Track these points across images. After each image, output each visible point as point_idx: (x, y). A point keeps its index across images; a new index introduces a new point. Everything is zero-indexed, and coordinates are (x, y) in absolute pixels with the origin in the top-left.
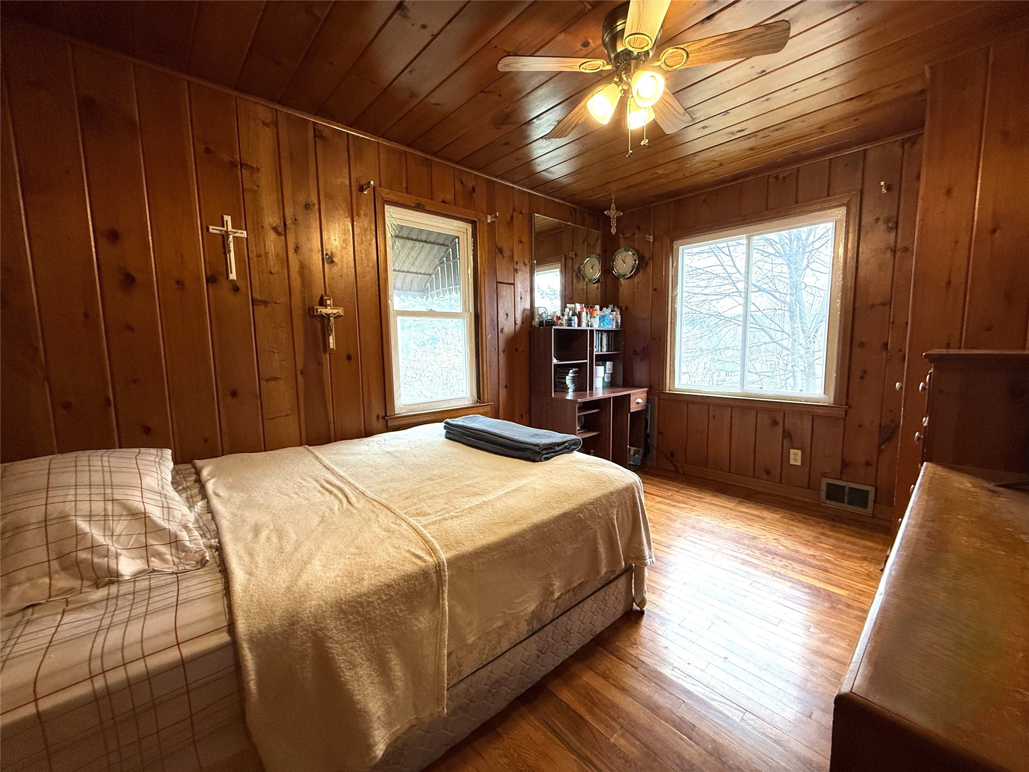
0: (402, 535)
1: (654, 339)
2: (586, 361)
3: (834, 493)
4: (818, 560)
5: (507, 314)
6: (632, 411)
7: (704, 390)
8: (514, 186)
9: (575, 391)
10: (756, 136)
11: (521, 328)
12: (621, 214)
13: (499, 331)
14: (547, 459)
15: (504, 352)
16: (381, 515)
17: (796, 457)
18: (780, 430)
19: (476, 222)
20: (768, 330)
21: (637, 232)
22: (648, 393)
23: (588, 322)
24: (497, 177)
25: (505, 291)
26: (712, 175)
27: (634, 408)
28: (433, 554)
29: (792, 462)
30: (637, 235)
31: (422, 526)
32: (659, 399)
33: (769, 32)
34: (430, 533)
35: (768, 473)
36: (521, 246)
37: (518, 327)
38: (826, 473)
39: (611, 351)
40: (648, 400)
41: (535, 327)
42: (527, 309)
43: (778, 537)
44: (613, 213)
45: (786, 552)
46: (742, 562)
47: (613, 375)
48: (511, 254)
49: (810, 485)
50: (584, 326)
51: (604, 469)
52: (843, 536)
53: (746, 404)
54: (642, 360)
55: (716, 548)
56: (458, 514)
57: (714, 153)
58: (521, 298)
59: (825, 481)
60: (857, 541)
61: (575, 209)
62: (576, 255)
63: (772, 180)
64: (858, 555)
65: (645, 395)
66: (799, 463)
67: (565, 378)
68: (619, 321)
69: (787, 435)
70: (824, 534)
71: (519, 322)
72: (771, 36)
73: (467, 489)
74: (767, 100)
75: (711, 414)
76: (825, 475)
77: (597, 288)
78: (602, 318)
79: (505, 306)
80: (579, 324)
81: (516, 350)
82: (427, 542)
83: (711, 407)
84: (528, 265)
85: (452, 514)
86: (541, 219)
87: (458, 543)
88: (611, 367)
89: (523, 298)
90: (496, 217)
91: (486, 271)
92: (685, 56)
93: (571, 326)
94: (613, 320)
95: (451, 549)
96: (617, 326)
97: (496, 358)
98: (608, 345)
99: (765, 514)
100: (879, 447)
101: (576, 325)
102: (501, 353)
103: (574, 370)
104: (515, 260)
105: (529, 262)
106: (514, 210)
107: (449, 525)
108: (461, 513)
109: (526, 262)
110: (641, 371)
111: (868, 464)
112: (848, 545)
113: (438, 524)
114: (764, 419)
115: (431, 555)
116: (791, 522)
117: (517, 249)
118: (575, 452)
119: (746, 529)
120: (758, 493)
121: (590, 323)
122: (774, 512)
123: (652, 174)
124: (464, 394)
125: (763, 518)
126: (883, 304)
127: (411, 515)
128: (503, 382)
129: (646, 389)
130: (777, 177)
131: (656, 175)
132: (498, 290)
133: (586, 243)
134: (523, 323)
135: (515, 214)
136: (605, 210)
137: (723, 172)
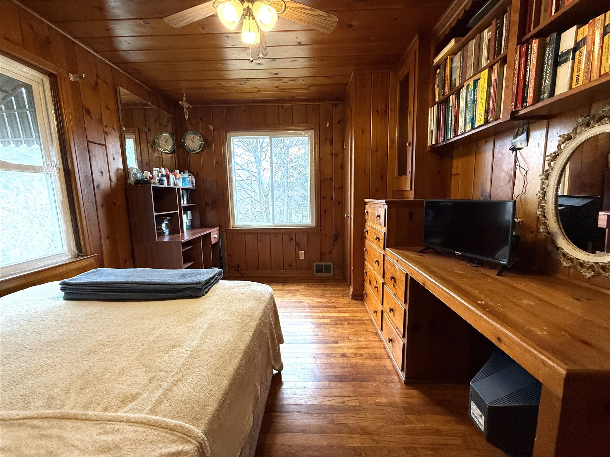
0: (134, 442)
1: (220, 195)
2: (177, 211)
3: (319, 269)
4: (330, 303)
5: (101, 172)
6: (212, 243)
7: (253, 225)
8: (96, 54)
9: (170, 234)
10: (282, 80)
11: (117, 185)
12: (191, 106)
13: (95, 187)
14: (206, 292)
15: (102, 206)
16: (65, 434)
17: (302, 255)
18: (293, 242)
19: (56, 76)
20: (247, 190)
21: (200, 122)
22: (219, 230)
23: (175, 182)
24: (75, 38)
25: (97, 151)
26: (252, 96)
27: (213, 241)
28: (189, 439)
29: (300, 258)
30: (200, 124)
31: (148, 413)
32: (227, 233)
33: (328, 19)
34: (165, 416)
35: (290, 266)
36: (108, 112)
37: (113, 184)
38: (315, 260)
39: (190, 204)
40: (220, 235)
41: (131, 184)
42: (120, 169)
43: (310, 298)
44: (184, 103)
45: (317, 304)
46: (304, 317)
47: (192, 221)
48: (100, 117)
49: (310, 268)
50: (172, 185)
51: (253, 288)
52: (330, 288)
53: (277, 231)
54: (212, 209)
55: (289, 314)
56: (178, 377)
57: (258, 82)
58: (114, 159)
59: (315, 264)
60: (335, 288)
61: (151, 93)
62: (149, 130)
63: (280, 108)
64: (340, 295)
65: (218, 232)
66: (304, 258)
67: (161, 225)
68: (194, 183)
69: (297, 244)
70: (324, 290)
71: (114, 179)
72: (328, 21)
73: (156, 346)
74: (294, 61)
75: (259, 239)
76: (315, 261)
77: (172, 157)
78: (184, 179)
79: (99, 164)
80: (168, 183)
81: (114, 204)
82: (172, 429)
83: (258, 235)
84: (117, 130)
85: (170, 380)
86: (125, 94)
87: (203, 407)
88: (191, 215)
89: (115, 159)
90: (81, 77)
91: (75, 129)
92: (284, 8)
93: (163, 184)
94: (190, 181)
95: (202, 419)
96: (193, 186)
97: (95, 213)
98: (187, 199)
99: (297, 287)
100: (333, 244)
101: (166, 184)
102: (99, 208)
103: (168, 218)
104: (104, 123)
105: (118, 128)
106: (97, 77)
107: (180, 394)
108: (180, 374)
109: (115, 127)
110: (211, 216)
111: (330, 252)
112: (335, 292)
113: (165, 402)
114: (286, 238)
115: (188, 441)
116: (309, 288)
117: (106, 114)
118: (220, 281)
119: (295, 299)
120: (287, 278)
121: (176, 183)
122: (300, 285)
123: (218, 84)
124: (59, 250)
125: (298, 290)
126: (330, 179)
127: (115, 408)
128: (104, 234)
129: (218, 228)
130: (283, 107)
131: (220, 86)
132: (90, 150)
133: (158, 121)
134: (118, 181)
135: (100, 81)
136: (179, 101)
137: (258, 96)
